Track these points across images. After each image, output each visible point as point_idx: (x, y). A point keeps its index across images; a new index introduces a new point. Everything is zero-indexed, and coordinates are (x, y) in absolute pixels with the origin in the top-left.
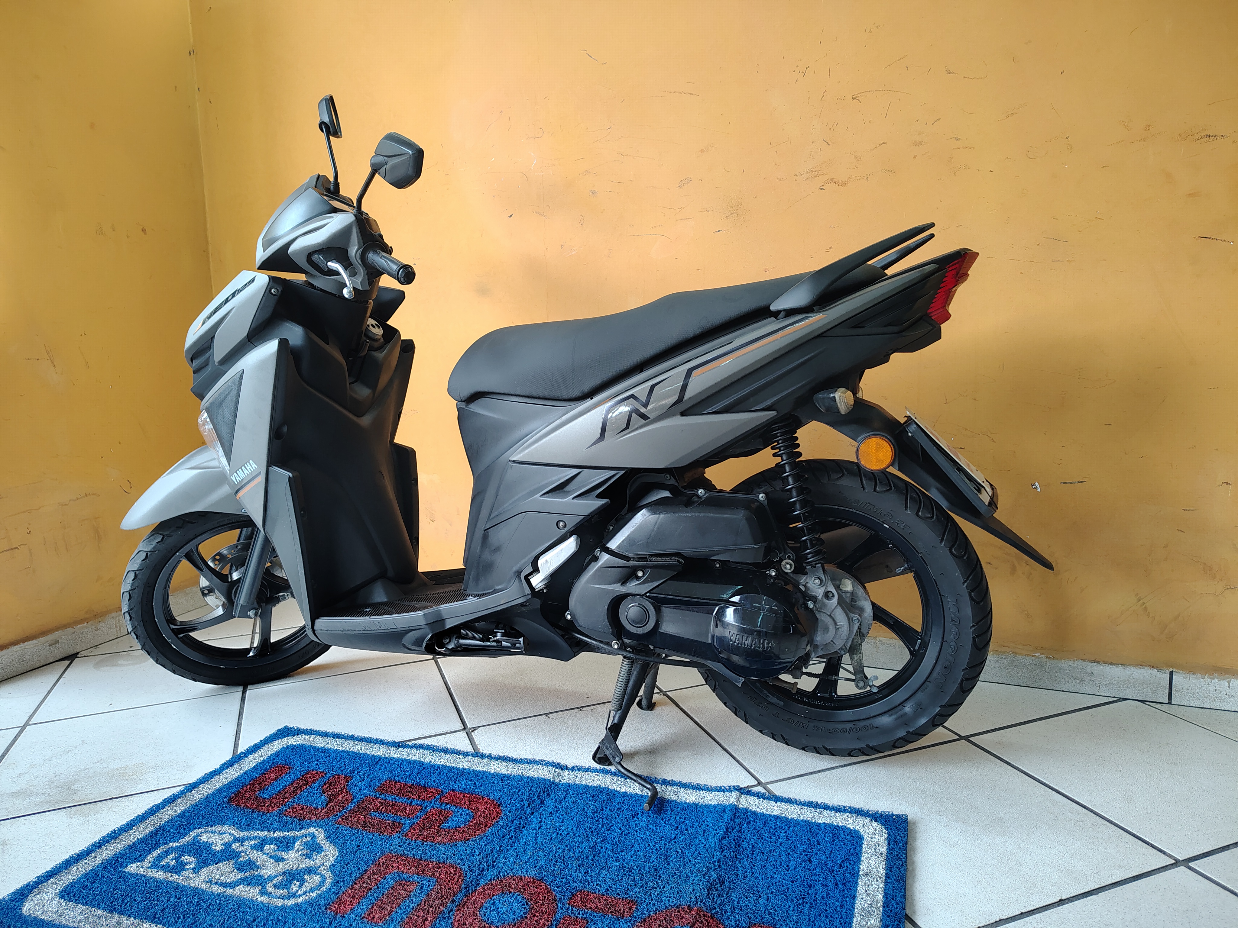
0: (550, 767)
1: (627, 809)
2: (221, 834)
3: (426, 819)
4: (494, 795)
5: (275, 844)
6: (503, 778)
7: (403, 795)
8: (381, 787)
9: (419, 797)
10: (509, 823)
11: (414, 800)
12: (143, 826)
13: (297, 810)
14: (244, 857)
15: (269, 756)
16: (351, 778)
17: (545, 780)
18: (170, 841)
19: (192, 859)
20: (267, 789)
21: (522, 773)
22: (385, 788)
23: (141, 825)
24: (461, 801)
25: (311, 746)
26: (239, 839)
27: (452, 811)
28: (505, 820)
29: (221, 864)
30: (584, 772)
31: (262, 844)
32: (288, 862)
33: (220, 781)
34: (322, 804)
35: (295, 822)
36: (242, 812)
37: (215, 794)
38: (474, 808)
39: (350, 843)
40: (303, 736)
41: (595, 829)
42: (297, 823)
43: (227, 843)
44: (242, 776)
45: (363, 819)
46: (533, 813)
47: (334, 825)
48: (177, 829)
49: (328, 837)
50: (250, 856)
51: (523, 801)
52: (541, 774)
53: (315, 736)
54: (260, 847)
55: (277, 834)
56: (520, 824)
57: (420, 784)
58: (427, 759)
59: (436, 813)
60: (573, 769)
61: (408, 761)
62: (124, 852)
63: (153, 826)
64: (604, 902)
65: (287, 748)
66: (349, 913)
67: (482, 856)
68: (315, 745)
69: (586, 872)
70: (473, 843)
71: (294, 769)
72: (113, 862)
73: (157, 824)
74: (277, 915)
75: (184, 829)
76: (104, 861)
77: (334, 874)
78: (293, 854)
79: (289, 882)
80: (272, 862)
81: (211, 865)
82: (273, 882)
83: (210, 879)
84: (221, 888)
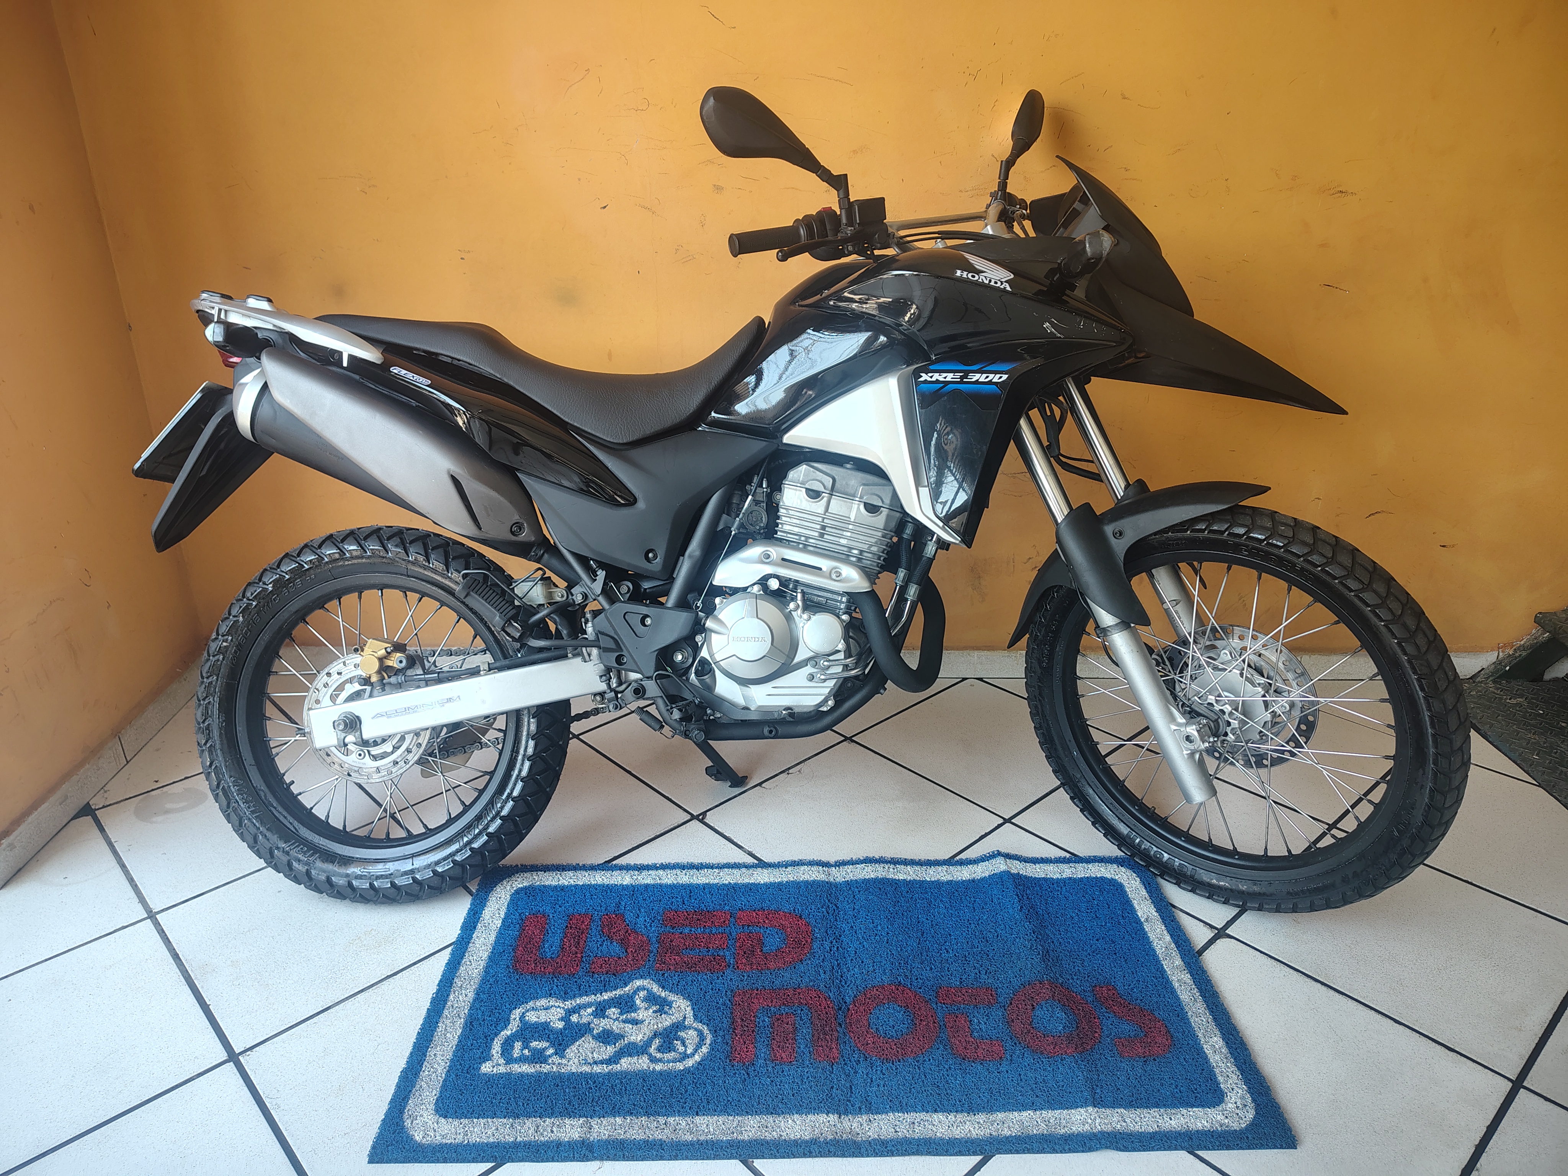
0: (815, 866)
2: (546, 1009)
3: (743, 947)
5: (615, 1007)
7: (697, 926)
8: (667, 921)
9: (714, 924)
10: (824, 935)
11: (712, 928)
12: (448, 1020)
13: (601, 965)
14: (595, 1028)
15: (507, 908)
16: (624, 916)
17: (821, 881)
18: (496, 1030)
19: (544, 1044)
20: (543, 948)
21: (793, 878)
22: (671, 921)
23: (444, 1020)
24: (760, 921)
25: (544, 886)
26: (571, 1010)
27: (759, 932)
28: (819, 932)
29: (579, 1042)
30: (851, 866)
31: (602, 1010)
32: (647, 1022)
33: (480, 949)
34: (620, 952)
36: (544, 980)
37: (492, 966)
38: (778, 926)
39: (691, 988)
40: (523, 875)
42: (614, 979)
43: (562, 1017)
44: (499, 938)
45: (678, 960)
46: (837, 920)
47: (655, 972)
48: (491, 1015)
49: (663, 986)
50: (601, 1025)
52: (812, 875)
53: (535, 872)
54: (601, 1014)
55: (606, 996)
56: (834, 933)
57: (702, 909)
58: (684, 880)
59: (746, 939)
61: (667, 886)
62: (459, 1054)
63: (460, 1018)
64: (966, 994)
65: (519, 894)
66: (755, 1059)
67: (828, 973)
68: (547, 883)
69: (931, 969)
70: (809, 962)
71: (551, 917)
72: (459, 1067)
73: (463, 1016)
74: (689, 1079)
75: (500, 1014)
76: (447, 1068)
77: (704, 1024)
78: (645, 1013)
79: (669, 1043)
80: (631, 1026)
81: (570, 1045)
82: (653, 1047)
83: (585, 1060)
84: (605, 1066)
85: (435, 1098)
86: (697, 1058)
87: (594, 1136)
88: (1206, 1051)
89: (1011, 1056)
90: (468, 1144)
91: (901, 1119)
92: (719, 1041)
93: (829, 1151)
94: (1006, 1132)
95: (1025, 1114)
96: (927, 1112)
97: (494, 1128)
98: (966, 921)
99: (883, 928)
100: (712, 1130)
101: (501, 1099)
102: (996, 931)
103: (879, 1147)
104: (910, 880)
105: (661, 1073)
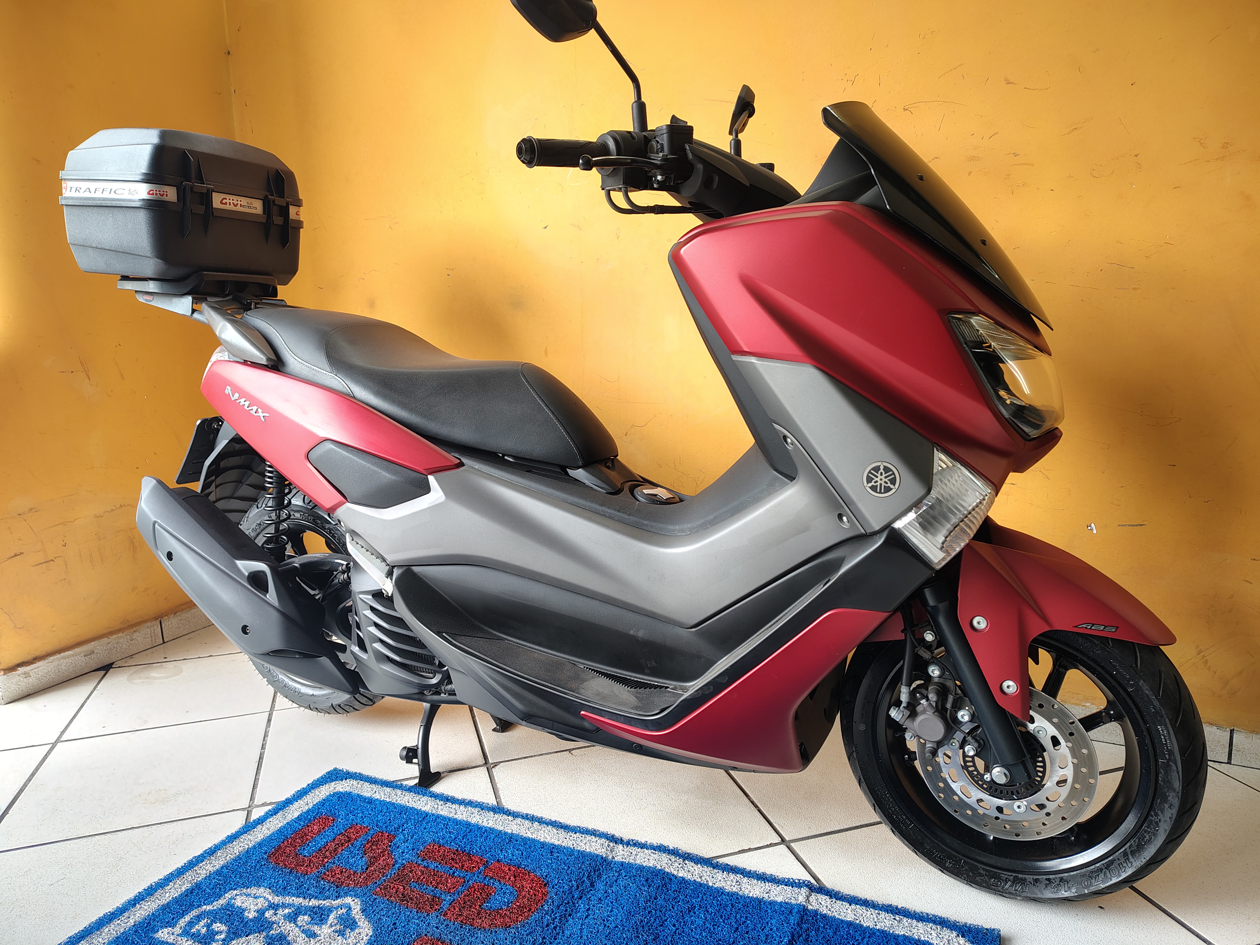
0: (603, 840)
1: (683, 900)
2: (256, 898)
3: (467, 896)
4: (541, 870)
5: (309, 915)
6: (553, 849)
7: (446, 863)
8: (423, 852)
9: (463, 866)
10: (554, 909)
11: (457, 870)
12: (180, 883)
13: (335, 874)
14: (276, 929)
15: (314, 805)
16: (394, 837)
17: (597, 856)
18: (204, 902)
19: (223, 928)
20: (308, 845)
21: (573, 845)
22: (429, 854)
23: (178, 881)
24: (506, 876)
25: (358, 795)
26: (273, 906)
27: (495, 887)
28: (551, 905)
29: (251, 937)
30: (640, 849)
31: (296, 914)
32: (320, 938)
33: (262, 832)
34: (362, 867)
35: (333, 889)
36: (280, 872)
37: (256, 848)
38: (518, 886)
39: (386, 920)
40: (351, 782)
41: (647, 923)
42: (334, 890)
43: (260, 909)
44: (284, 827)
45: (402, 890)
46: (581, 898)
47: (371, 895)
48: (213, 889)
49: (364, 910)
50: (282, 928)
51: (571, 881)
52: (593, 847)
53: (363, 782)
54: (292, 918)
56: (566, 911)
57: (465, 850)
58: (475, 819)
59: (478, 889)
60: (628, 843)
62: (157, 913)
63: (190, 883)
65: (335, 796)
68: (363, 793)
71: (338, 822)
72: (145, 925)
73: (194, 882)
75: (221, 890)
76: (138, 922)
78: (326, 929)
80: (304, 937)
81: (241, 937)
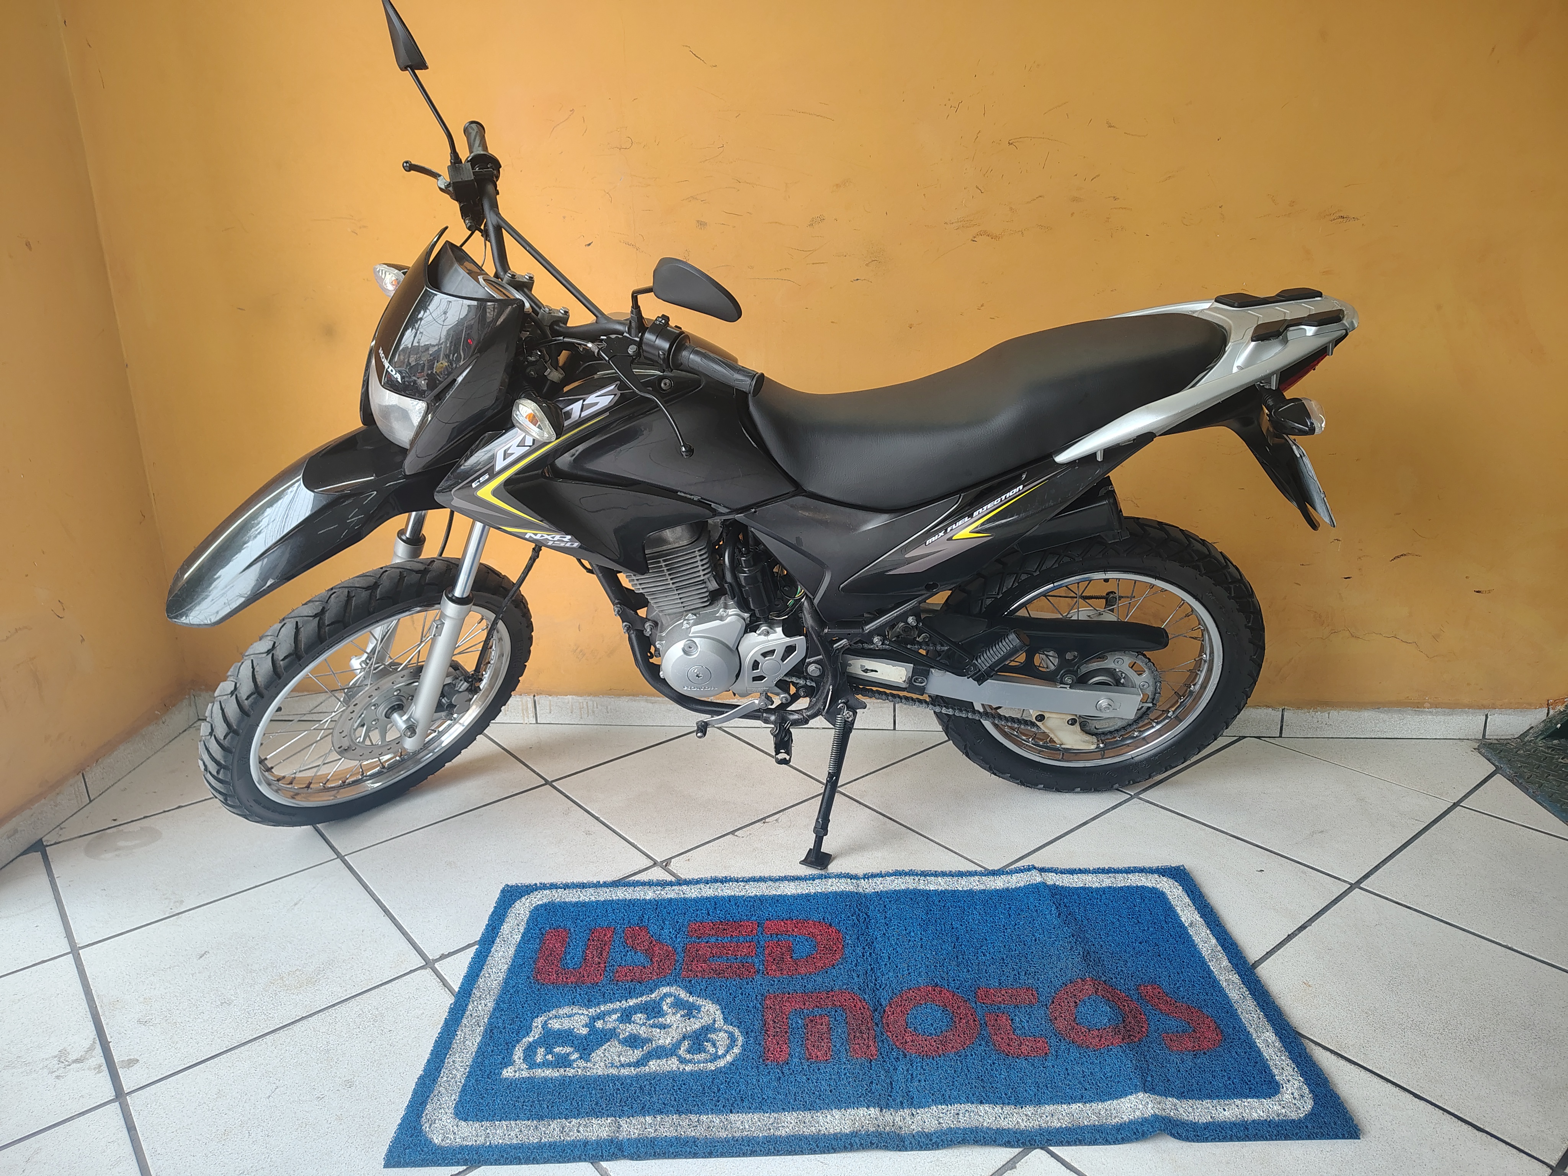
0: (843, 879)
1: (951, 905)
2: (569, 1017)
3: (771, 954)
5: (641, 1013)
7: (723, 936)
8: (692, 932)
9: (741, 934)
10: (856, 941)
12: (468, 1029)
13: (626, 974)
14: (622, 1033)
15: (527, 923)
16: (646, 928)
17: (849, 893)
18: (518, 1037)
19: (568, 1049)
20: (565, 959)
21: (822, 890)
22: (697, 932)
23: (462, 1028)
24: (787, 929)
25: (563, 902)
26: (595, 1017)
27: (788, 941)
28: (850, 939)
29: (605, 1046)
30: (880, 878)
31: (627, 1015)
33: (500, 962)
34: (645, 961)
35: (637, 986)
36: (566, 989)
37: (512, 977)
38: (807, 933)
40: (541, 893)
42: (640, 986)
43: (586, 1023)
44: (519, 951)
45: (707, 967)
47: (682, 979)
48: (512, 1024)
49: (691, 992)
50: (627, 1030)
53: (555, 890)
54: (627, 1019)
56: (866, 940)
57: (728, 919)
58: (709, 893)
59: (775, 946)
61: (691, 900)
62: (479, 1060)
63: (480, 1027)
64: (1006, 995)
65: (538, 910)
66: (790, 1059)
67: (862, 977)
68: (567, 900)
69: (968, 971)
70: (842, 967)
71: (572, 931)
72: (479, 1073)
73: (482, 1024)
74: (721, 1078)
75: (521, 1022)
76: (467, 1074)
77: (735, 1026)
78: (673, 1018)
79: (699, 1045)
80: (658, 1030)
81: (595, 1050)
82: (682, 1049)
83: (611, 1063)
84: (632, 1068)
85: (455, 1102)
86: (729, 1058)
87: (623, 1135)
88: (1258, 1044)
89: (1057, 1052)
90: (490, 1146)
91: (944, 1111)
92: (751, 1042)
93: (871, 1142)
94: (1056, 1124)
95: (1074, 1106)
96: (973, 1103)
97: (517, 1130)
98: (1002, 927)
99: (916, 934)
100: (747, 1127)
101: (524, 1102)
102: (1034, 936)
103: (924, 1140)
104: (942, 891)
105: (691, 1073)
